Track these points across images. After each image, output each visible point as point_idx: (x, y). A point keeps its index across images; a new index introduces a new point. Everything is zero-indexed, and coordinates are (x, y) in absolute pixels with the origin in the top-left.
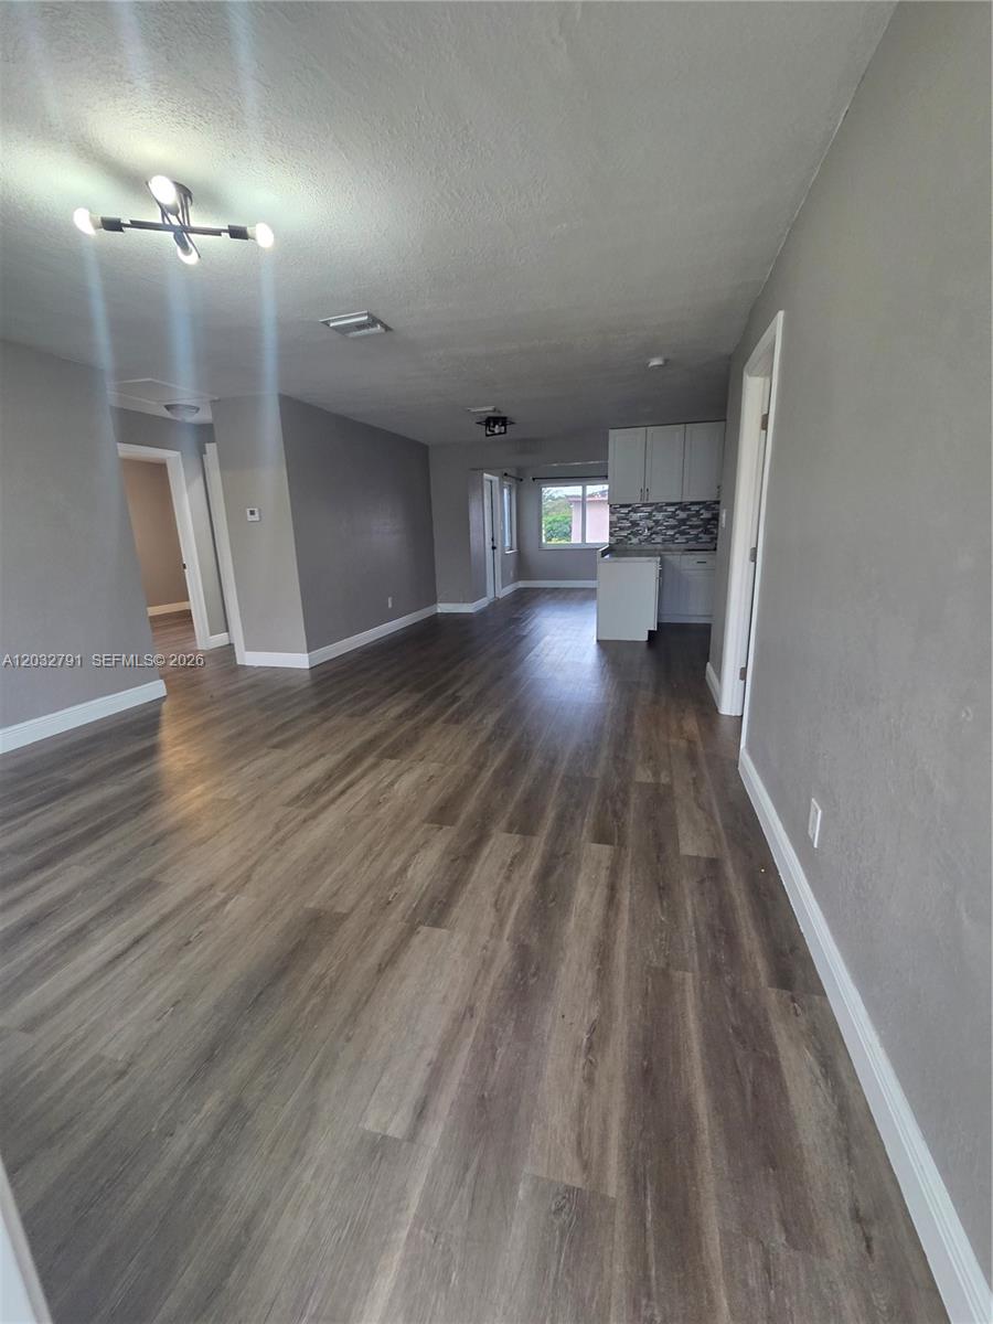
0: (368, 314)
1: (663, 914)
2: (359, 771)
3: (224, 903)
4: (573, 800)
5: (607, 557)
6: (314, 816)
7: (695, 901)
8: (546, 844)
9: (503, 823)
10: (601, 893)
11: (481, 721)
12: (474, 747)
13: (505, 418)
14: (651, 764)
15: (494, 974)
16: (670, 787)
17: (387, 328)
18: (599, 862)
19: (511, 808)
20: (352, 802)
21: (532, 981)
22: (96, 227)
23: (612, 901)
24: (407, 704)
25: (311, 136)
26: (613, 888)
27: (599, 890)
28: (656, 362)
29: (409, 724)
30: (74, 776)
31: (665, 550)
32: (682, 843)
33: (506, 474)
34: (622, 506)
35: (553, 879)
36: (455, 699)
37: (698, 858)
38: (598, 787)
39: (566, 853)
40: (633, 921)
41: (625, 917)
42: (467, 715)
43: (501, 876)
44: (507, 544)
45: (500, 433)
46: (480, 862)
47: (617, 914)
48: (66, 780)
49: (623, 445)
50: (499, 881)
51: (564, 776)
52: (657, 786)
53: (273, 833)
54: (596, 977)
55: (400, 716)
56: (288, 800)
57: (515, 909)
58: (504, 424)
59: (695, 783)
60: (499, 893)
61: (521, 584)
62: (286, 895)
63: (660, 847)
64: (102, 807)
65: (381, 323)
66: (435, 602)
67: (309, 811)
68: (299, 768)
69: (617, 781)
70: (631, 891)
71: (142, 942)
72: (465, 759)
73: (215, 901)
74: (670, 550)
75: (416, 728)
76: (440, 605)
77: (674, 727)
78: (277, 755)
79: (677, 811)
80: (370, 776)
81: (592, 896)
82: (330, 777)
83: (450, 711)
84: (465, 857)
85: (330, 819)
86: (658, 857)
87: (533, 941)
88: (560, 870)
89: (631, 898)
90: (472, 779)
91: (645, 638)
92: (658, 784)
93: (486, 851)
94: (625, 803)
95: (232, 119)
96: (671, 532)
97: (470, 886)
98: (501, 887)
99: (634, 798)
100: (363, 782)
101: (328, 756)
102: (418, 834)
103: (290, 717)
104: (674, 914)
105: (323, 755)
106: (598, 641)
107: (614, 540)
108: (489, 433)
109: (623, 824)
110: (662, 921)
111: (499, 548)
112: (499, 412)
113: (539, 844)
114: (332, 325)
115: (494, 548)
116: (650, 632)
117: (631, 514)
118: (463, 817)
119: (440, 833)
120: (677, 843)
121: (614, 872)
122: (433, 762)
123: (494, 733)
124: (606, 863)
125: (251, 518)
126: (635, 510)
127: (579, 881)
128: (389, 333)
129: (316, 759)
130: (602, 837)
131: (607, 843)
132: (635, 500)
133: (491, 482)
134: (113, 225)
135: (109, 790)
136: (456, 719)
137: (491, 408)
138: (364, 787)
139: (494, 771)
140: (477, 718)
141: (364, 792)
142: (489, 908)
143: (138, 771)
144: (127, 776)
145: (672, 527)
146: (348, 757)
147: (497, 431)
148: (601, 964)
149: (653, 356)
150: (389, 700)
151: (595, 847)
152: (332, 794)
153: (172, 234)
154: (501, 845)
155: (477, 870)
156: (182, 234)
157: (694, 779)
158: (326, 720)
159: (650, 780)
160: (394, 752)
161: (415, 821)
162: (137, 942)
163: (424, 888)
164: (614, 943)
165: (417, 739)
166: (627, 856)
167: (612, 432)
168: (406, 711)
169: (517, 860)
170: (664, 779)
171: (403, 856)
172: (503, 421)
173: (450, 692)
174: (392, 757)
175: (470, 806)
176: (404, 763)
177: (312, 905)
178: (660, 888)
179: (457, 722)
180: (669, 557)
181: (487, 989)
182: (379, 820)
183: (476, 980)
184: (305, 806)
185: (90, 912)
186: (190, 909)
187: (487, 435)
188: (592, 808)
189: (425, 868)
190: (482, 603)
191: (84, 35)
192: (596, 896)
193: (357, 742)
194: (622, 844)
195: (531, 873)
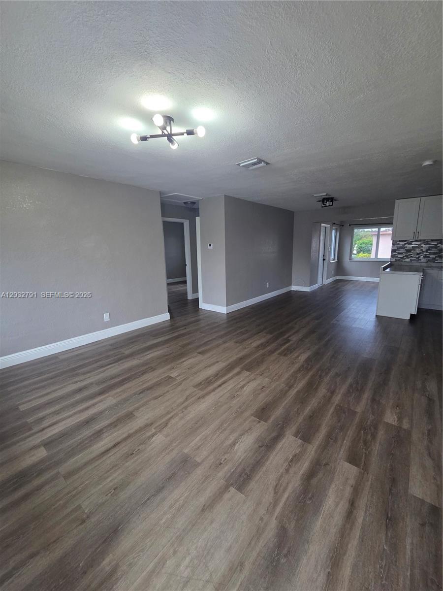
0: (257, 158)
1: (386, 544)
2: (230, 375)
3: (153, 436)
4: (339, 424)
5: (388, 270)
6: (203, 397)
7: (415, 542)
8: (316, 452)
9: (294, 429)
10: (343, 506)
11: (298, 357)
12: (290, 373)
13: (333, 198)
14: (398, 411)
15: (261, 543)
16: (409, 433)
17: (267, 163)
18: (347, 479)
19: (301, 419)
20: (222, 393)
21: (283, 561)
22: (138, 141)
23: (350, 515)
24: (263, 340)
25: (217, 81)
26: (352, 504)
27: (342, 502)
28: (427, 163)
29: (261, 352)
30: (127, 352)
31: (428, 267)
32: (411, 483)
33: (334, 224)
34: (400, 241)
35: (314, 481)
36: (288, 341)
37: (422, 502)
38: (357, 420)
39: (327, 464)
40: (362, 540)
41: (357, 532)
42: (291, 353)
43: (284, 467)
44: (332, 257)
45: (329, 206)
46: (274, 453)
47: (351, 529)
48: (124, 353)
49: (403, 208)
50: (281, 471)
51: (337, 405)
52: (399, 429)
53: (184, 402)
54: (325, 578)
55: (258, 347)
56: (196, 384)
57: (286, 495)
58: (332, 201)
59: (429, 435)
60: (279, 480)
61: (338, 278)
62: (178, 440)
63: (394, 481)
64: (130, 369)
65: (264, 161)
66: (291, 285)
67: (202, 393)
68: (206, 367)
69: (371, 417)
70: (366, 512)
71: (117, 446)
72: (283, 379)
73: (150, 433)
74: (431, 267)
75: (264, 355)
76: (293, 286)
77: (419, 384)
78: (200, 357)
79: (412, 454)
80: (234, 380)
81: (337, 506)
82: (217, 375)
83: (283, 348)
84: (267, 446)
85: (210, 400)
86: (391, 489)
87: (291, 526)
88: (320, 475)
89: (364, 520)
90: (283, 394)
91: (408, 318)
92: (400, 428)
93: (280, 445)
94: (374, 437)
95: (182, 82)
96: (433, 256)
97: (264, 468)
98: (281, 476)
99: (381, 434)
100: (231, 382)
101: (220, 363)
102: (247, 422)
103: (210, 339)
104: (395, 546)
105: (217, 362)
106: (376, 316)
107: (394, 260)
108: (323, 206)
109: (370, 453)
110: (384, 549)
111: (327, 259)
112: (329, 195)
113: (312, 450)
114: (241, 165)
115: (324, 260)
116: (411, 315)
117: (407, 245)
118: (272, 419)
119: (258, 425)
120: (407, 483)
121: (356, 491)
122: (267, 377)
123: (302, 366)
124: (352, 482)
125: (209, 247)
126: (410, 243)
127: (331, 490)
128: (268, 165)
129: (214, 364)
130: (353, 459)
131: (356, 466)
132: (411, 238)
133: (326, 227)
134: (144, 139)
135: (135, 362)
136: (284, 354)
137: (325, 194)
138: (230, 385)
139: (297, 392)
140: (296, 355)
141: (229, 388)
142: (271, 490)
143: (148, 354)
144: (143, 357)
145: (434, 253)
146: (229, 365)
147: (327, 205)
148: (331, 569)
149: (426, 159)
150: (256, 336)
151: (347, 465)
152: (215, 385)
153: (166, 138)
154: (289, 443)
155: (271, 458)
156: (170, 137)
157: (429, 431)
158: (224, 342)
159: (395, 423)
160: (249, 368)
161: (247, 414)
162: (115, 446)
163: (241, 460)
164: (345, 554)
165: (262, 362)
166: (368, 481)
167: (396, 201)
168: (262, 344)
169: (296, 459)
170: (406, 425)
171: (236, 435)
172: (332, 199)
173: (286, 337)
174: (248, 370)
175: (279, 412)
176: (252, 375)
177: (186, 451)
178: (387, 517)
179: (285, 355)
180: (430, 271)
181: (254, 554)
182: (231, 407)
183: (250, 543)
184: (202, 389)
185: (107, 422)
186: (139, 435)
187: (322, 207)
188: (351, 433)
189: (245, 446)
190: (315, 287)
191: (120, 64)
192: (340, 506)
193: (235, 358)
194: (366, 469)
195: (302, 472)
